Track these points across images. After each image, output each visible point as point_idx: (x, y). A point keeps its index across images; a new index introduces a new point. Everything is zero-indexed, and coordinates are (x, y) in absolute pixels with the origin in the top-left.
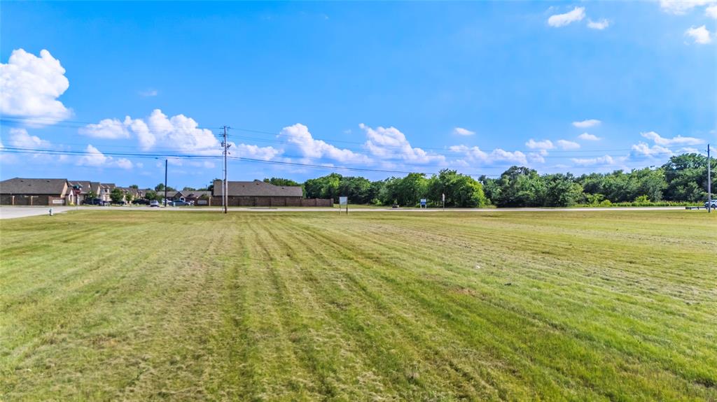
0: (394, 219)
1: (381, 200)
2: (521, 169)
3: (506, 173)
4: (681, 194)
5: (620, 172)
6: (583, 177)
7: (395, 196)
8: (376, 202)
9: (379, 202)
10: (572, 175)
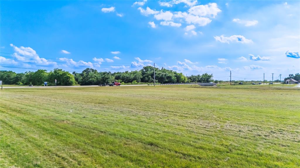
0: (30, 92)
1: (23, 83)
2: (91, 69)
3: (84, 71)
4: (146, 80)
5: (127, 72)
6: (115, 73)
7: (30, 80)
8: (20, 84)
9: (21, 84)
10: (110, 72)
